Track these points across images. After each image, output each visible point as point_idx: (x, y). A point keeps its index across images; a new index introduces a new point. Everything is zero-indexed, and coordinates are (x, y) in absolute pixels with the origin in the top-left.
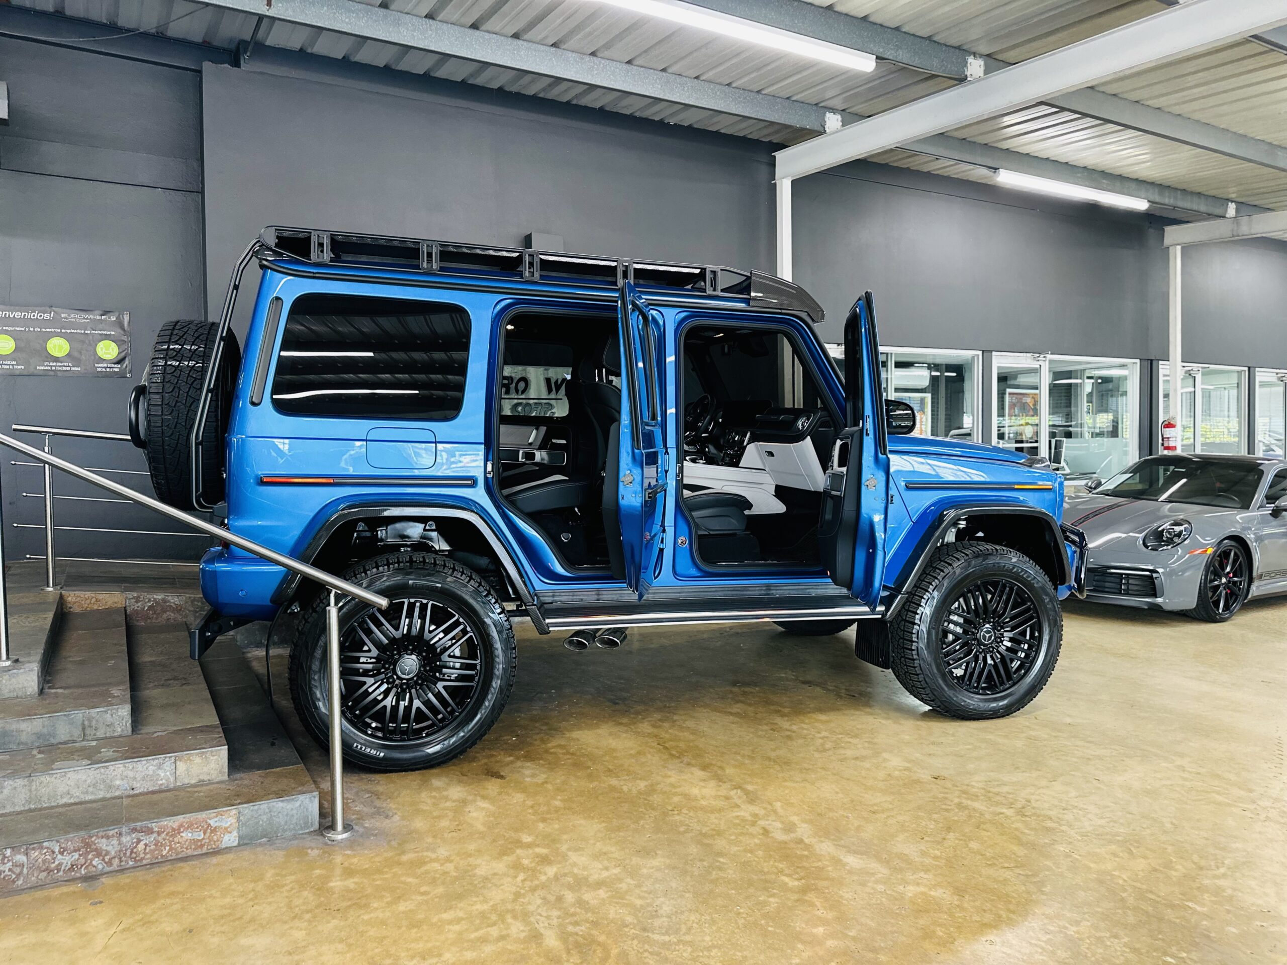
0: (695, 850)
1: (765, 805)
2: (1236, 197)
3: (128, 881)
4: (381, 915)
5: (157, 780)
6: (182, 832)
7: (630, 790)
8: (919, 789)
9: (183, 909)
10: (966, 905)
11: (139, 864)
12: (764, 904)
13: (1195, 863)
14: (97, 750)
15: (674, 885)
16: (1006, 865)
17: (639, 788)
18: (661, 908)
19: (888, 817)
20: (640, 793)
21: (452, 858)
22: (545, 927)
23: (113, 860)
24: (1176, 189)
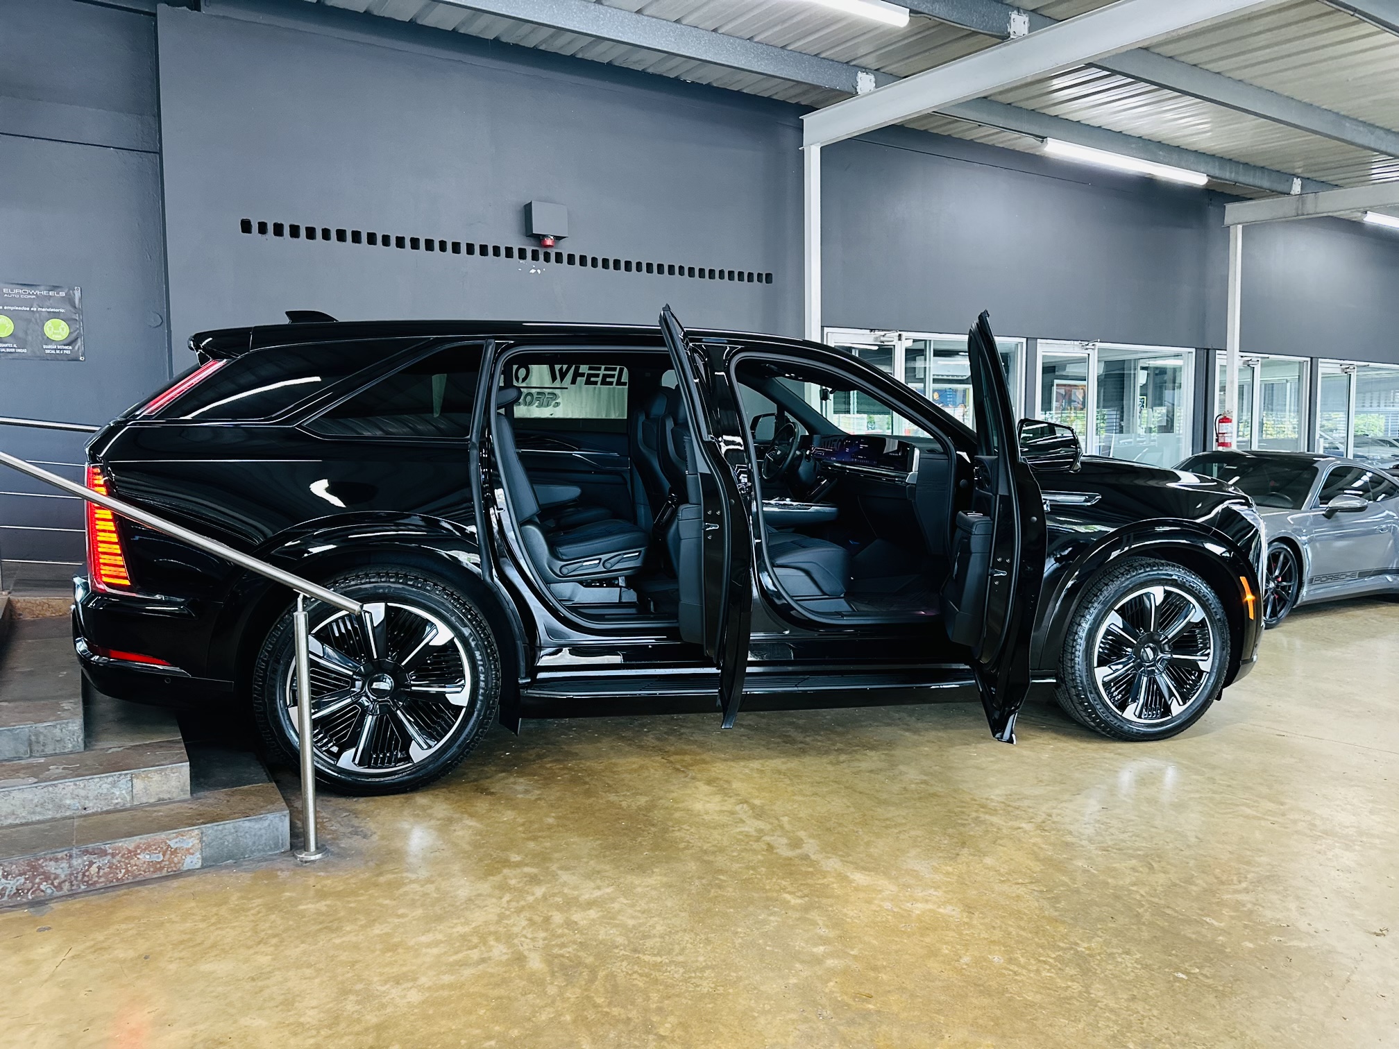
0: (694, 868)
1: (771, 820)
2: (1302, 173)
3: (78, 906)
4: (354, 939)
5: (112, 799)
6: (139, 854)
7: (629, 806)
8: (934, 803)
9: (139, 934)
10: (975, 922)
11: (92, 888)
12: (764, 922)
13: (1217, 878)
14: (44, 767)
15: (669, 904)
16: (1020, 881)
17: (639, 803)
18: (655, 928)
19: (900, 832)
20: (639, 808)
21: (434, 879)
22: (529, 950)
23: (63, 884)
24: (1238, 163)
